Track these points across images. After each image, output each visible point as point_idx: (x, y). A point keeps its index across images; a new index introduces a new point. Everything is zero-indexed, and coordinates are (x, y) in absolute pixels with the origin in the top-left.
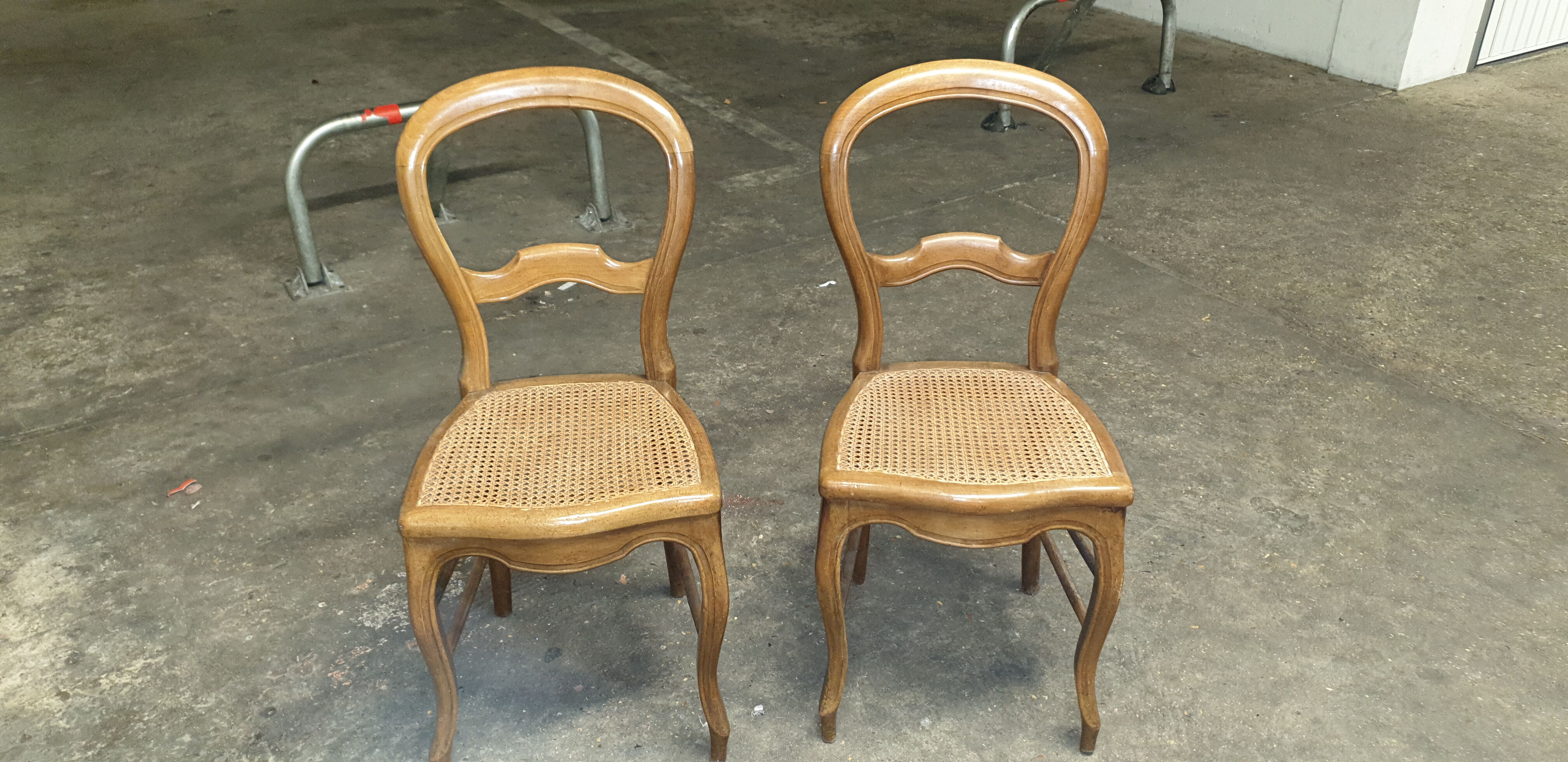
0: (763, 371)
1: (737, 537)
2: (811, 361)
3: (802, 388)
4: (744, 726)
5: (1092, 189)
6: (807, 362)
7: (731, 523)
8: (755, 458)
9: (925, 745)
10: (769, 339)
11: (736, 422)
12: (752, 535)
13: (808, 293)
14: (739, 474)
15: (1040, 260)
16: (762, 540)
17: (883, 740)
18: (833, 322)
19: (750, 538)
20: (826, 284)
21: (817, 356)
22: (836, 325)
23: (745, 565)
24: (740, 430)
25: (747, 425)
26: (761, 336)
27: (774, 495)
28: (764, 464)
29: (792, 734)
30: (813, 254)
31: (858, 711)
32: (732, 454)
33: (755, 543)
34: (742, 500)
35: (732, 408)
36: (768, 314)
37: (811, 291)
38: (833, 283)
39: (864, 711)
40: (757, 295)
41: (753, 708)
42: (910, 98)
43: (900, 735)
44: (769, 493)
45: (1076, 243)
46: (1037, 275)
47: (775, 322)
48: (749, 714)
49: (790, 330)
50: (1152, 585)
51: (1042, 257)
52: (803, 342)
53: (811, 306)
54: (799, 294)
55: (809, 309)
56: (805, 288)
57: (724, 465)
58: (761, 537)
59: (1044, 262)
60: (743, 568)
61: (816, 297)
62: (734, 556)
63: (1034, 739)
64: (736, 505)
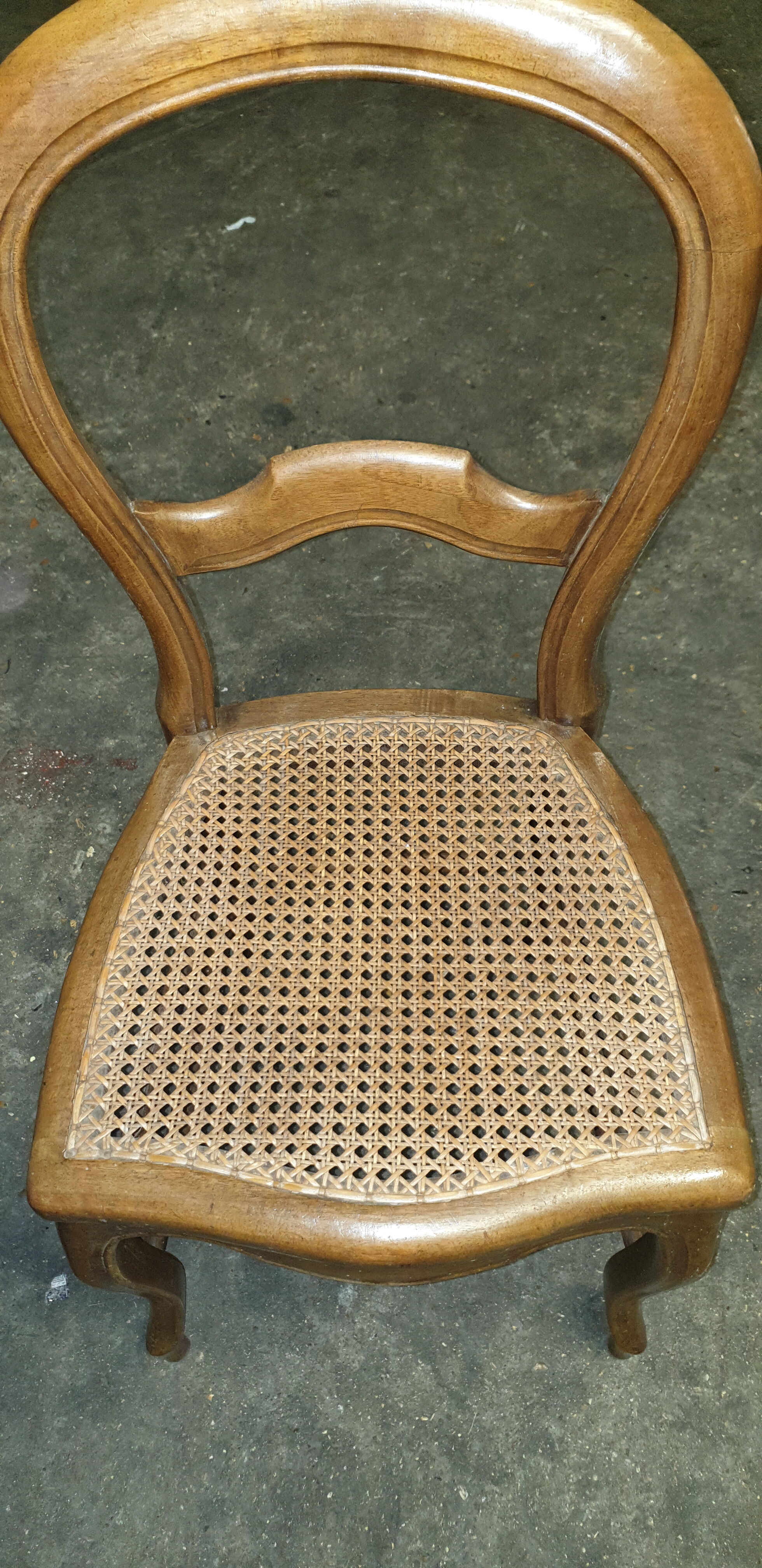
0: (119, 439)
1: (46, 857)
2: (203, 409)
3: (184, 479)
4: (29, 1328)
5: (710, 359)
6: (195, 414)
7: (40, 819)
8: (93, 655)
9: (342, 1351)
10: (134, 362)
11: (64, 569)
12: (75, 848)
13: (207, 245)
14: (62, 697)
15: (566, 513)
16: (91, 859)
17: (271, 1344)
18: (246, 313)
19: (71, 854)
20: (239, 224)
21: (212, 398)
22: (250, 321)
23: (57, 926)
24: (69, 587)
25: (82, 576)
26: (121, 353)
27: (120, 746)
28: (106, 670)
29: (112, 1343)
30: (222, 153)
31: (231, 1276)
32: (54, 649)
33: (79, 869)
34: (63, 761)
35: (59, 535)
36: (136, 301)
37: (213, 241)
38: (250, 220)
39: (242, 1275)
40: (120, 256)
41: (48, 1282)
42: (175, 85)
43: (301, 1329)
44: (111, 743)
45: (657, 488)
46: (560, 544)
47: (146, 319)
48: (40, 1297)
49: (170, 338)
50: (749, 924)
51: (571, 506)
52: (192, 367)
53: (209, 278)
54: (191, 248)
55: (205, 286)
56: (202, 233)
57: (37, 675)
58: (91, 851)
59: (576, 520)
60: (53, 933)
61: (220, 255)
62: (39, 903)
63: (531, 1323)
64: (51, 774)
